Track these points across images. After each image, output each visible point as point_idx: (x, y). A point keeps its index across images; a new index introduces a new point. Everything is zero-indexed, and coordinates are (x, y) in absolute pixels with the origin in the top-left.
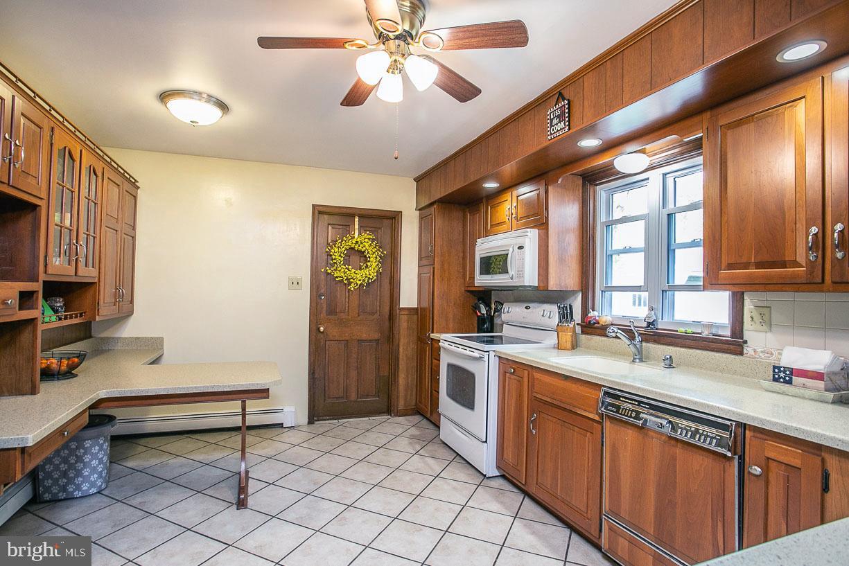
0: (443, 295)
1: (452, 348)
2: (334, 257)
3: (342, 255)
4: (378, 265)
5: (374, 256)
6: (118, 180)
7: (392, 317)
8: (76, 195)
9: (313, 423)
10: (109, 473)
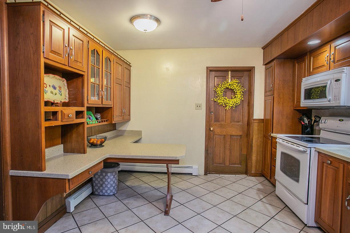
0: (279, 112)
1: (285, 143)
2: (218, 93)
3: (222, 92)
4: (241, 96)
5: (239, 91)
6: (121, 63)
7: (249, 124)
8: (101, 70)
9: (207, 175)
10: (118, 187)
